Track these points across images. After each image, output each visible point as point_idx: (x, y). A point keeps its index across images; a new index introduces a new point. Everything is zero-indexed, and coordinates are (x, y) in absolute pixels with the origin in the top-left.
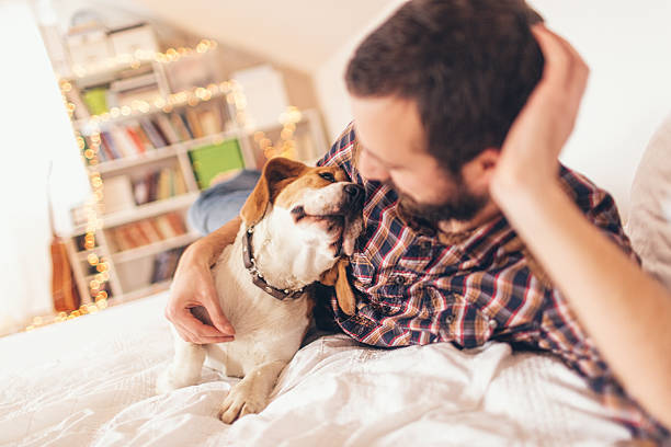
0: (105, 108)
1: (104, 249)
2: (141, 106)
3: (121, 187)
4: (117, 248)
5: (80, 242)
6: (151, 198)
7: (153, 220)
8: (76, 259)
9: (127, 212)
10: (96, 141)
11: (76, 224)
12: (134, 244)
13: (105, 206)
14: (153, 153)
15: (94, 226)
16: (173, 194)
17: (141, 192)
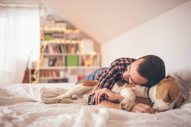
0: (49, 39)
1: (38, 75)
2: (58, 41)
3: (47, 60)
4: (41, 76)
5: (33, 71)
6: (53, 65)
7: (52, 71)
8: (30, 76)
9: (46, 67)
10: (45, 47)
11: (33, 66)
12: (45, 76)
13: (42, 64)
14: (57, 54)
15: (38, 68)
16: (59, 65)
17: (51, 63)
